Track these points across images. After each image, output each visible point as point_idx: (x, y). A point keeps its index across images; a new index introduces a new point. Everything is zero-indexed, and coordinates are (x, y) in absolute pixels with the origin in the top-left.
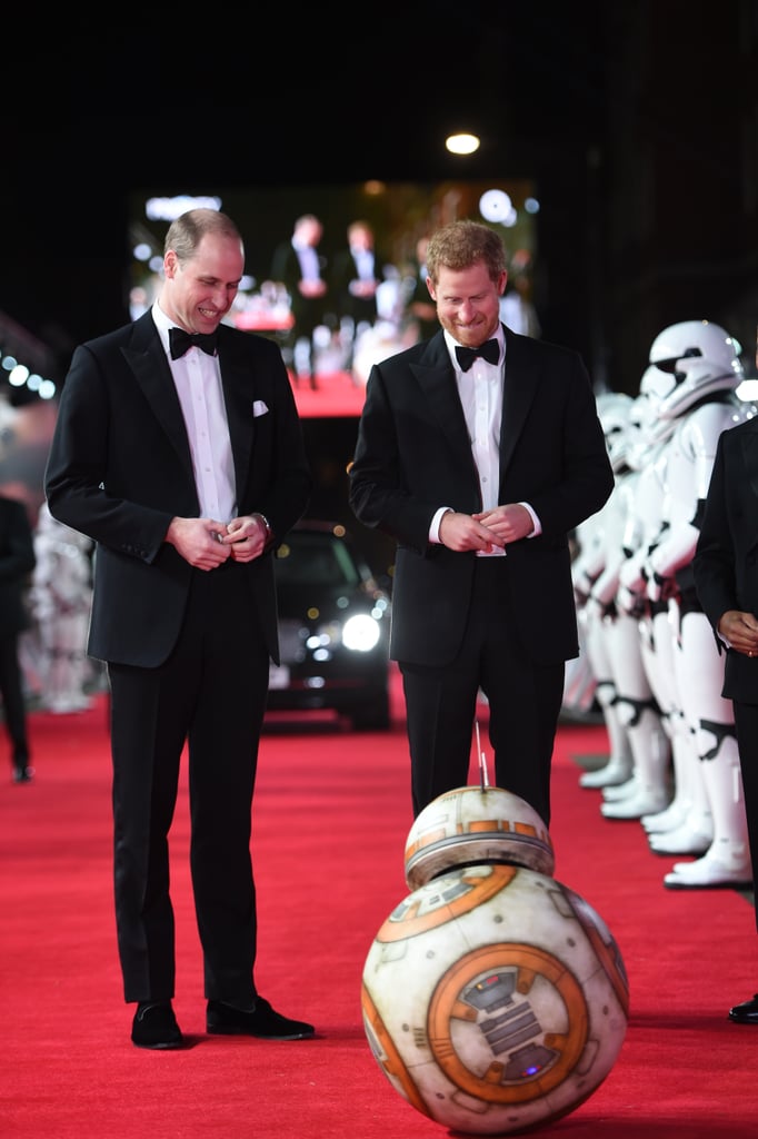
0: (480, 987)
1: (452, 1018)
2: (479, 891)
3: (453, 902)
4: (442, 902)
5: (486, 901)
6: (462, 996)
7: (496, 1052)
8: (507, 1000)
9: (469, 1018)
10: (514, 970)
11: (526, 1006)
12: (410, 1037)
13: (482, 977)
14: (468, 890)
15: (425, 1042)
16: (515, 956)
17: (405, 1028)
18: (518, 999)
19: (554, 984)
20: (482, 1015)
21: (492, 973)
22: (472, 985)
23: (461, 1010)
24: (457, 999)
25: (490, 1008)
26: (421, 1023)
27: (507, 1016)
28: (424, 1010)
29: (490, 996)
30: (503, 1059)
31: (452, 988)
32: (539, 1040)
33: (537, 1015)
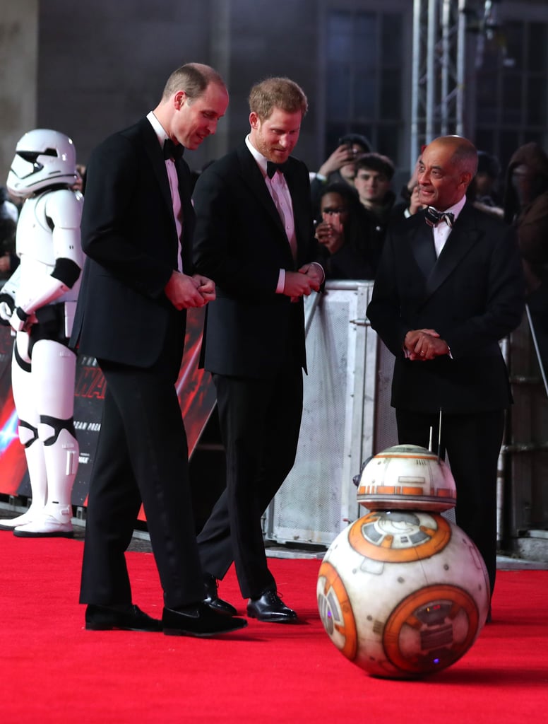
0: (428, 610)
1: (405, 623)
2: (434, 542)
3: (418, 546)
4: (410, 544)
5: (439, 552)
6: (416, 613)
7: (423, 648)
8: (441, 621)
9: (416, 627)
10: (450, 603)
11: (451, 626)
12: (371, 624)
13: (431, 604)
14: (427, 539)
15: (381, 630)
16: (452, 595)
17: (369, 618)
18: (447, 621)
19: (468, 615)
20: (424, 627)
21: (438, 603)
22: (424, 608)
23: (413, 621)
24: (412, 614)
25: (430, 624)
26: (382, 619)
27: (437, 631)
28: (387, 613)
29: (433, 617)
30: (425, 653)
31: (411, 606)
32: (449, 646)
33: (454, 632)
